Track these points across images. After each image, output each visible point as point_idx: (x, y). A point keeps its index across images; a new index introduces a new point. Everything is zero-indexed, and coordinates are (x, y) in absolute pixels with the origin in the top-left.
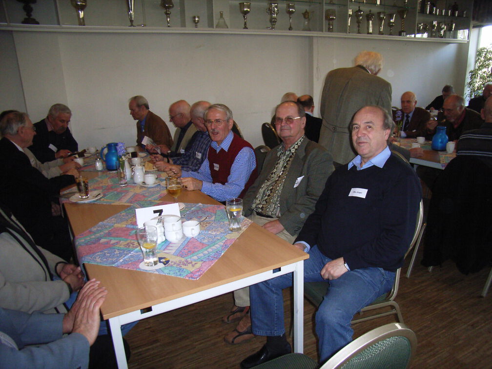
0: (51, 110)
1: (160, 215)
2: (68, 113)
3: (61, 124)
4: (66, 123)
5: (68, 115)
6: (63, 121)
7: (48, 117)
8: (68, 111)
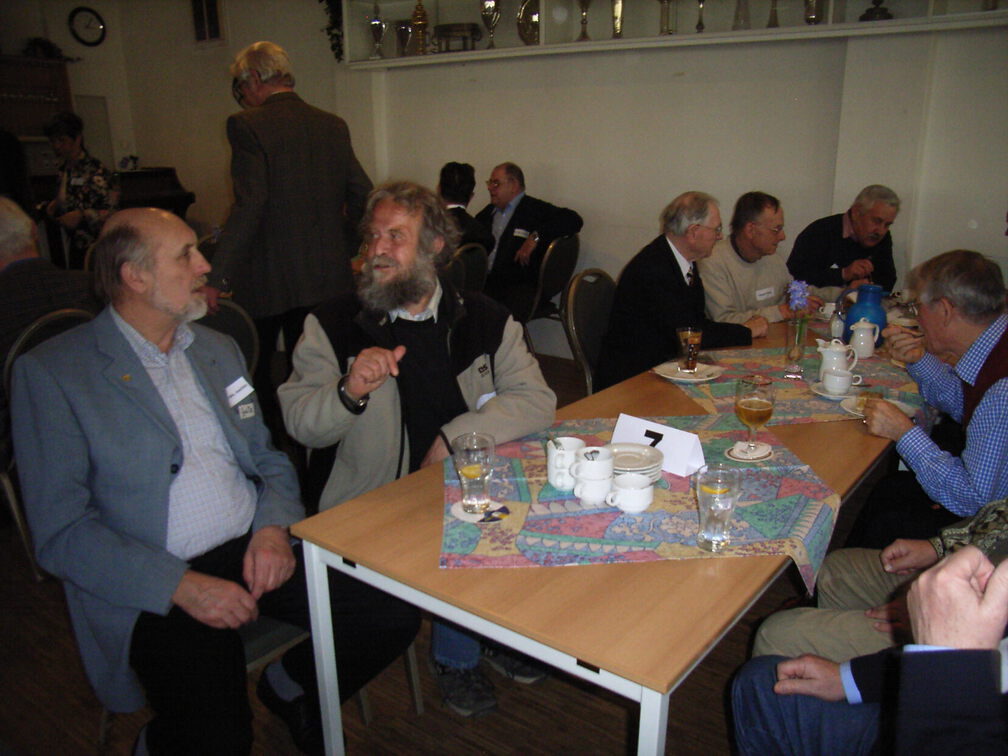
0: (859, 197)
1: (653, 444)
2: (893, 205)
3: (872, 227)
4: (883, 225)
5: (892, 209)
6: (879, 221)
7: (850, 211)
8: (894, 201)
